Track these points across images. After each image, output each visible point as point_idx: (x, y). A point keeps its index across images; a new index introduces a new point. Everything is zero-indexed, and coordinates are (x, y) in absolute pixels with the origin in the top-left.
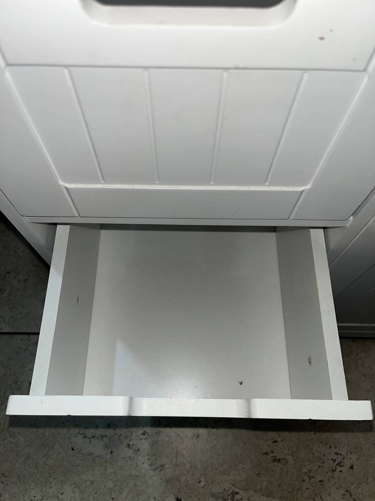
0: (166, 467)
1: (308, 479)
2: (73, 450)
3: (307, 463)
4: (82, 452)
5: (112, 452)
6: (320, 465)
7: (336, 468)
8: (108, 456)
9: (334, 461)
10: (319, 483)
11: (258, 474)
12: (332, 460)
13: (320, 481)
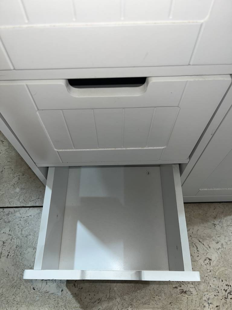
0: (102, 300)
1: (207, 305)
2: (34, 289)
3: (206, 293)
4: (40, 291)
5: (62, 290)
6: (216, 294)
7: (227, 296)
8: (60, 294)
9: (226, 291)
10: (216, 308)
11: (170, 303)
12: (224, 290)
13: (217, 306)
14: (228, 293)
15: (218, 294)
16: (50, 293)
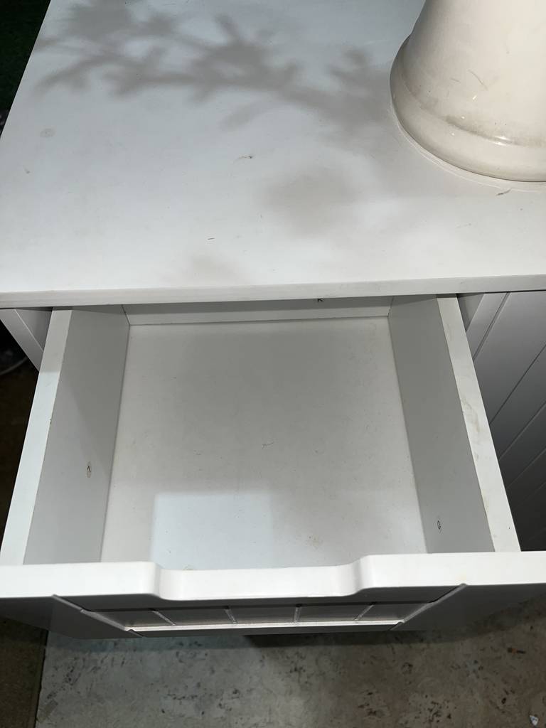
14: (435, 714)
15: (420, 715)
16: (186, 717)
